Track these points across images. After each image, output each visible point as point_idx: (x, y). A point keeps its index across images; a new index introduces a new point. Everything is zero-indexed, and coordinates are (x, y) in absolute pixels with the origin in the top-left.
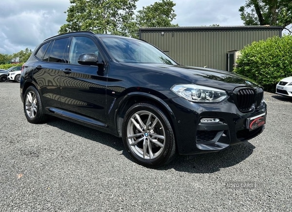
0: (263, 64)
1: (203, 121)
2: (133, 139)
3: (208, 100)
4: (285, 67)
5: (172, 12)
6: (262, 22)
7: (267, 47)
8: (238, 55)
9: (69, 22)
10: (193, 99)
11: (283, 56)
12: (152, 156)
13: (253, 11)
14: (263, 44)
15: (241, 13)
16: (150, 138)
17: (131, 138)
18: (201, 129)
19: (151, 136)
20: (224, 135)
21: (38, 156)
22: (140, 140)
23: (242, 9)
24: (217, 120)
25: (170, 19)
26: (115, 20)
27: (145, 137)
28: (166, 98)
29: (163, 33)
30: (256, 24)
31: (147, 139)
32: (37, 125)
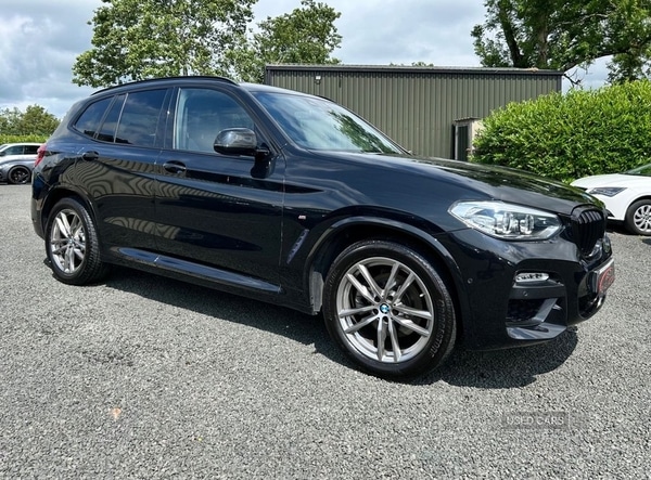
0: (532, 149)
1: (520, 278)
2: (349, 319)
3: (522, 234)
4: (576, 156)
5: (332, 32)
6: (520, 61)
7: (540, 114)
8: (477, 128)
9: (98, 45)
10: (496, 232)
11: (573, 135)
12: (400, 355)
13: (499, 36)
14: (531, 106)
15: (476, 39)
16: (396, 318)
17: (345, 317)
18: (517, 296)
19: (396, 312)
20: (557, 307)
21: (130, 364)
22: (370, 320)
23: (477, 32)
24: (545, 277)
25: (327, 46)
26: (205, 44)
27: (381, 315)
28: (441, 230)
29: (318, 78)
30: (506, 65)
31: (385, 319)
32: (85, 289)
